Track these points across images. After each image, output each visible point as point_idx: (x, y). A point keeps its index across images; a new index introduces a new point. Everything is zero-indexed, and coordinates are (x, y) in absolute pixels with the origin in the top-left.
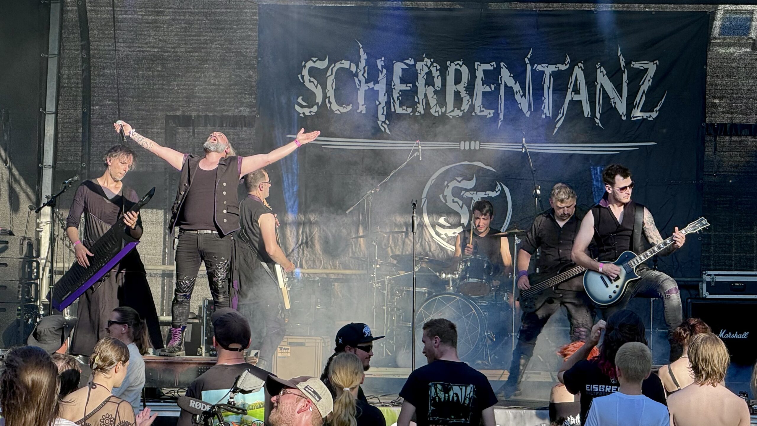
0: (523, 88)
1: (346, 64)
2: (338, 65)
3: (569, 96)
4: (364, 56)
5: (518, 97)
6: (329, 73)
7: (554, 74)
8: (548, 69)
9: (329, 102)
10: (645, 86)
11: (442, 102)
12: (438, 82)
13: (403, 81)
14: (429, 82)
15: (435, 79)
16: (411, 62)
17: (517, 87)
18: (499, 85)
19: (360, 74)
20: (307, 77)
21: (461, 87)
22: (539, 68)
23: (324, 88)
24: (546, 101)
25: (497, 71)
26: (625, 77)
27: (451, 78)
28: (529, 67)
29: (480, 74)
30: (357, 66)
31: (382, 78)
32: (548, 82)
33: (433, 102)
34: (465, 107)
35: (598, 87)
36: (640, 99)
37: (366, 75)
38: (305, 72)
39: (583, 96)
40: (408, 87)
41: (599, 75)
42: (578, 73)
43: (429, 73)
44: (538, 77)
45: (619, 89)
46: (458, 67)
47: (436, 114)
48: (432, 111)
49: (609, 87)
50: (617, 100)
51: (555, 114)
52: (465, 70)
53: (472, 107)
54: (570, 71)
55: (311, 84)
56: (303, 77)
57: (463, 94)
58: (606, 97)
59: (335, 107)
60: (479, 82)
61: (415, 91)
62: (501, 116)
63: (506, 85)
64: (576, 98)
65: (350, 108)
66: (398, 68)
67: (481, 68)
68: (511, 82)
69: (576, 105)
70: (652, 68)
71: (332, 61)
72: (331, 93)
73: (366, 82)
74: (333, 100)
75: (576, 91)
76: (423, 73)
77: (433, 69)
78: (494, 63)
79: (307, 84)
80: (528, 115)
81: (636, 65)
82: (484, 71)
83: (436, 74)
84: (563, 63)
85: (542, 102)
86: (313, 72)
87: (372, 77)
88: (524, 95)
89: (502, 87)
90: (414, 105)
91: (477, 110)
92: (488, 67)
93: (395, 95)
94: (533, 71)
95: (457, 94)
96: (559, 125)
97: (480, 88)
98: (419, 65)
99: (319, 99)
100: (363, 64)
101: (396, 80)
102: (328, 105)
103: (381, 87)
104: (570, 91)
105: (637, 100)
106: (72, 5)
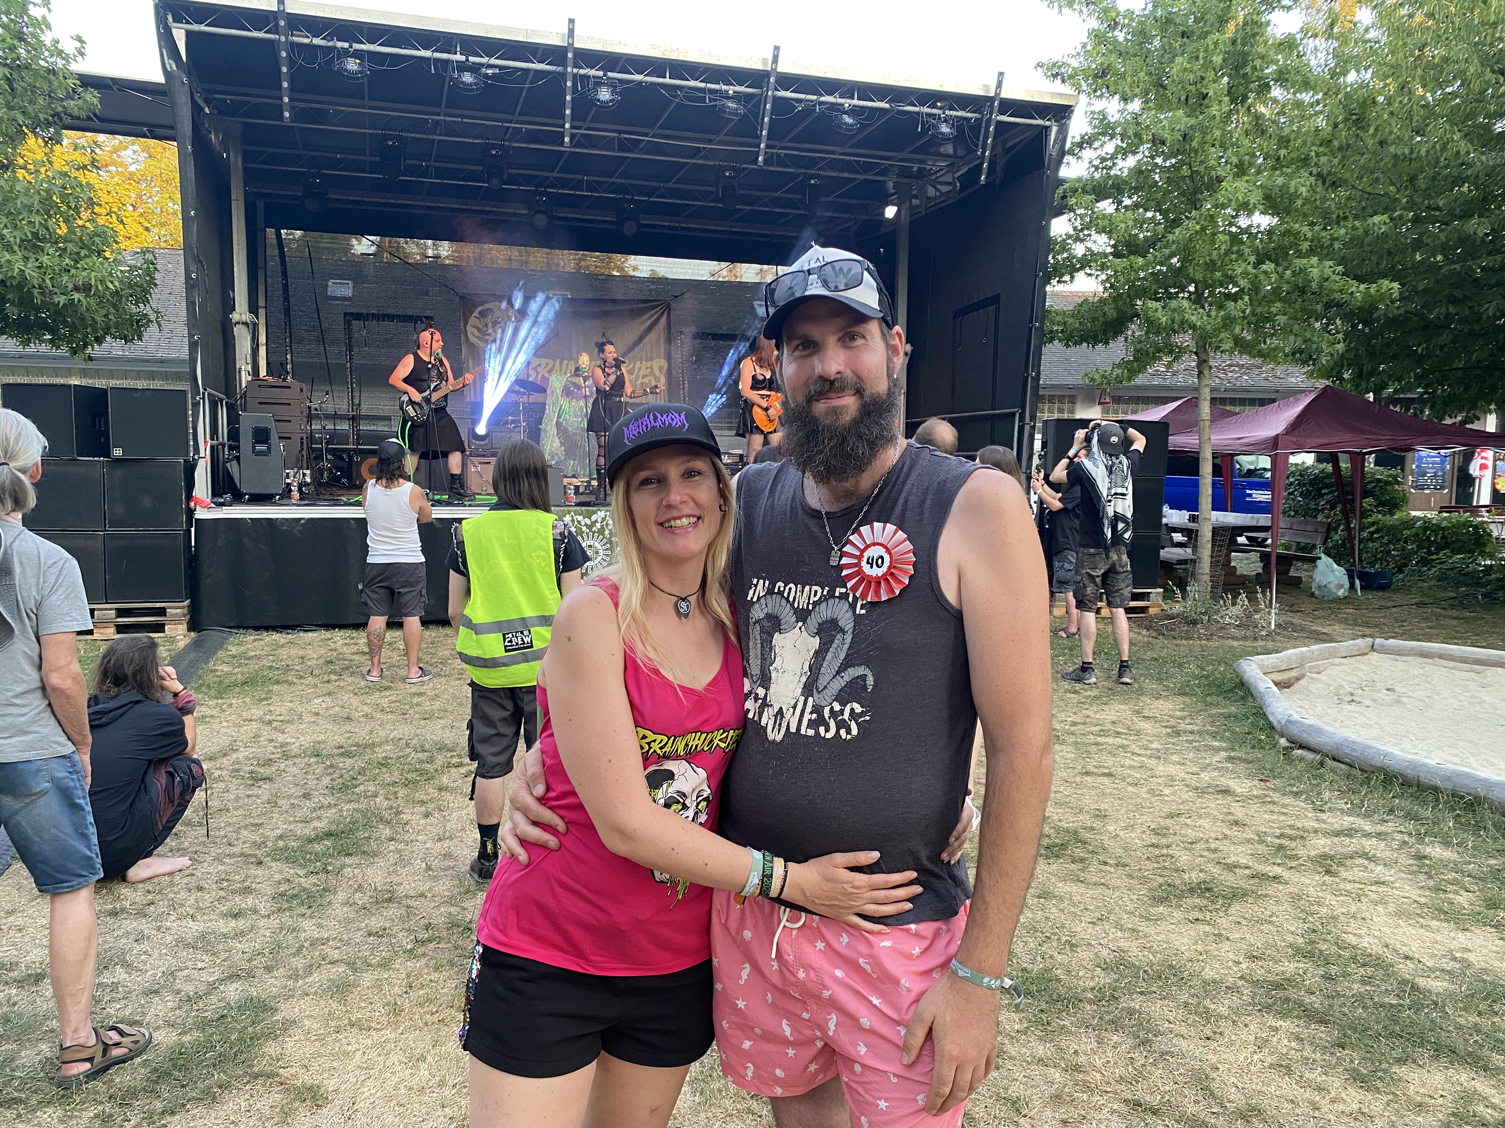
106: (270, 232)
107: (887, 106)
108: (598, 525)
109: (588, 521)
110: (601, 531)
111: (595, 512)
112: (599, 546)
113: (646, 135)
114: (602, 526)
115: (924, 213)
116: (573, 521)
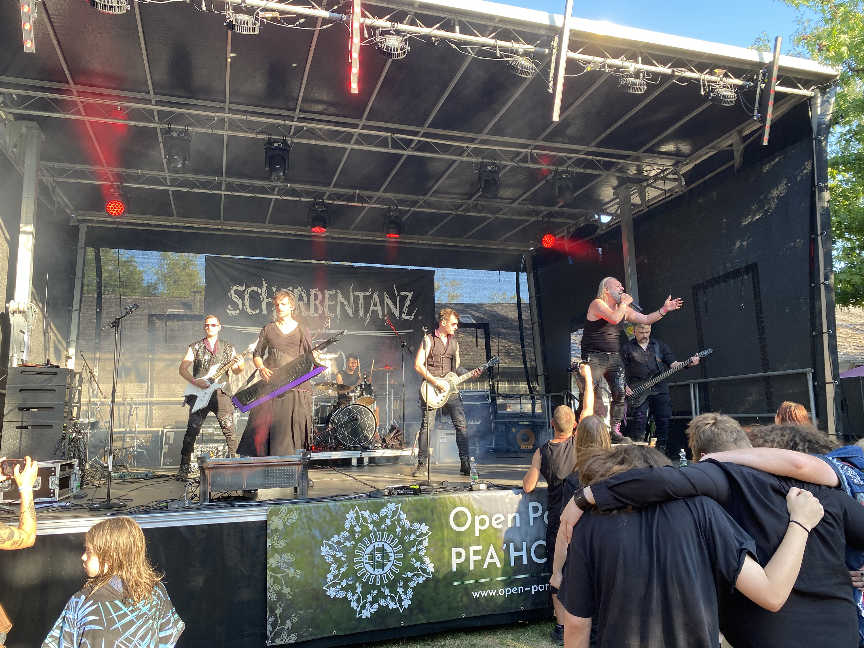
0: (349, 303)
1: (255, 289)
2: (251, 289)
3: (372, 308)
4: (265, 285)
5: (346, 308)
6: (246, 293)
7: (364, 296)
8: (361, 294)
9: (247, 309)
10: (407, 304)
11: (308, 309)
15: (304, 298)
17: (346, 303)
18: (337, 302)
19: (263, 294)
20: (233, 295)
21: (317, 302)
23: (243, 300)
24: (360, 310)
25: (336, 294)
26: (398, 299)
27: (312, 297)
28: (351, 293)
29: (327, 296)
30: (262, 290)
32: (361, 300)
33: (303, 309)
34: (320, 312)
35: (386, 303)
36: (406, 310)
37: (266, 295)
38: (232, 292)
39: (378, 308)
41: (386, 298)
42: (376, 296)
43: (301, 295)
44: (356, 298)
45: (395, 304)
46: (316, 292)
47: (305, 316)
48: (303, 314)
49: (391, 303)
50: (394, 310)
51: (365, 316)
52: (319, 293)
53: (323, 312)
54: (372, 296)
55: (235, 298)
56: (231, 295)
57: (319, 305)
58: (389, 309)
59: (249, 311)
60: (326, 300)
62: (339, 317)
63: (340, 302)
64: (375, 308)
65: (258, 311)
68: (343, 300)
69: (375, 312)
70: (410, 295)
71: (248, 287)
72: (247, 303)
73: (267, 298)
74: (248, 307)
75: (375, 305)
76: (298, 294)
77: (303, 293)
78: (334, 291)
79: (233, 298)
80: (352, 316)
81: (403, 293)
82: (329, 294)
83: (304, 295)
84: (368, 292)
85: (359, 310)
86: (236, 292)
88: (350, 307)
89: (339, 303)
91: (326, 314)
92: (331, 292)
94: (354, 295)
95: (315, 305)
96: (367, 322)
97: (327, 303)
100: (264, 289)
102: (246, 310)
104: (372, 305)
105: (404, 310)
106: (91, 252)
107: (669, 71)
108: (388, 522)
109: (376, 517)
110: (392, 529)
111: (383, 505)
112: (389, 549)
113: (416, 134)
114: (393, 522)
115: (646, 210)
116: (357, 518)
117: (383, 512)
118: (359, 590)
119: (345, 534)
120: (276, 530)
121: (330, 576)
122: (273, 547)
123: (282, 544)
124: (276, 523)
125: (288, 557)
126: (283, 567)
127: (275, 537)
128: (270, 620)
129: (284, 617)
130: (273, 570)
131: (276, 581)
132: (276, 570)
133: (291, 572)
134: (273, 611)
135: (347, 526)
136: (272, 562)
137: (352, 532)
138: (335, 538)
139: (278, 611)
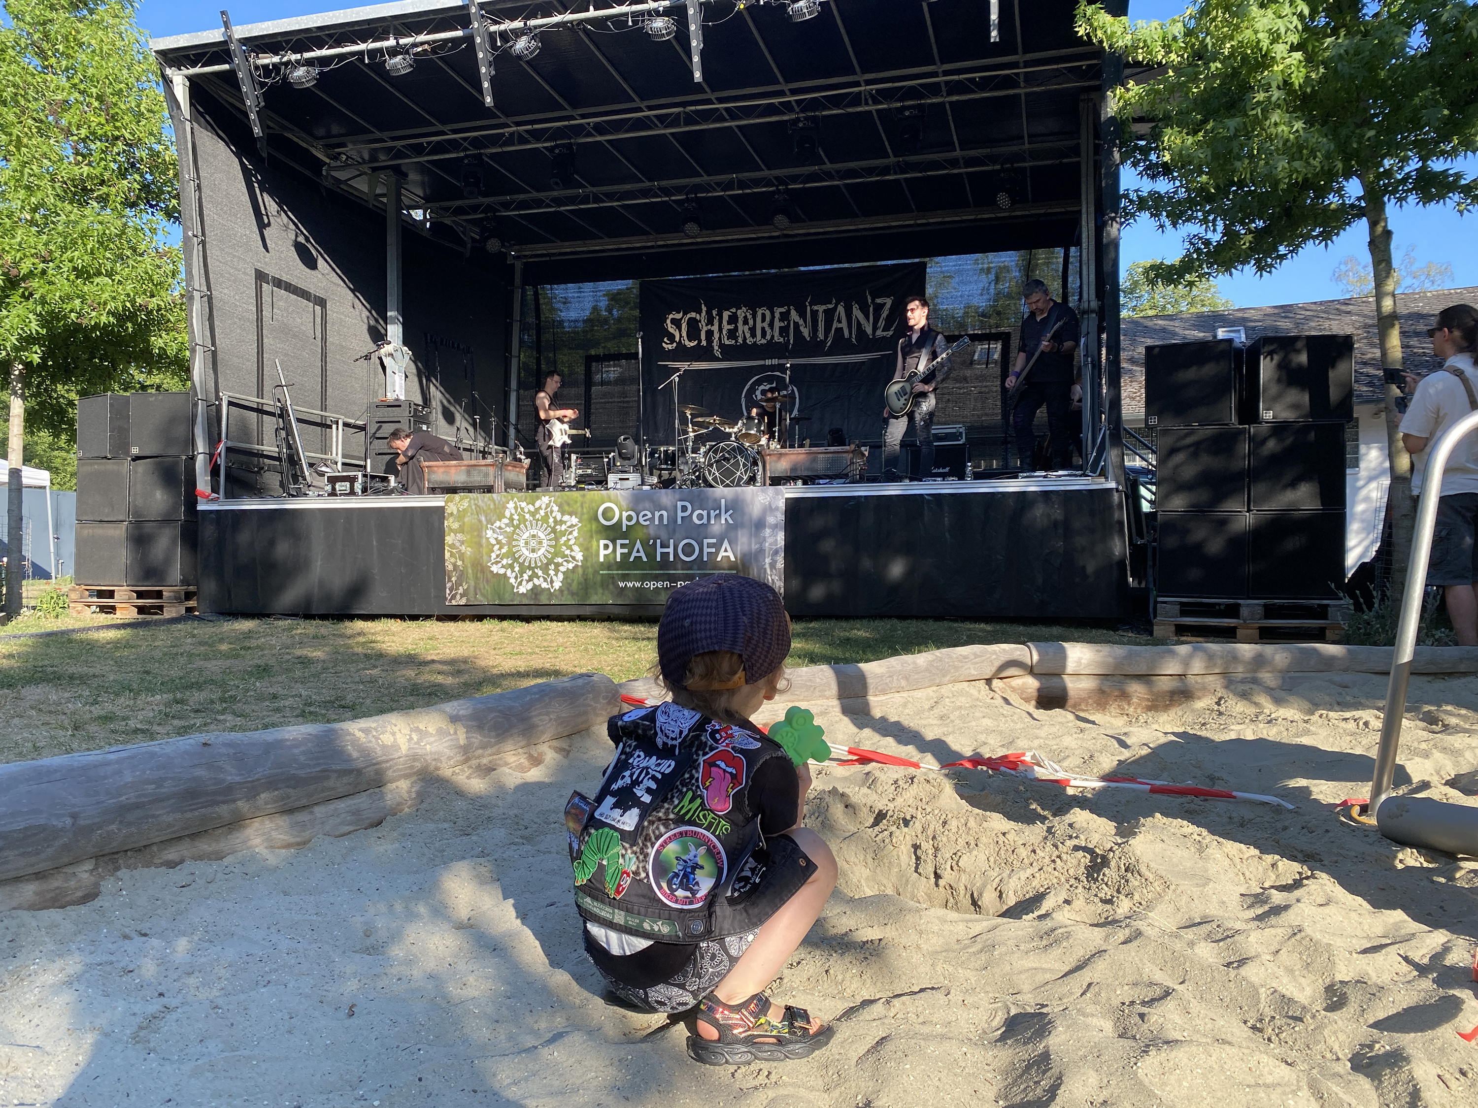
0: (805, 322)
1: (693, 315)
2: (689, 316)
3: (835, 325)
4: (704, 309)
5: (802, 328)
6: (683, 321)
7: (825, 311)
8: (821, 308)
9: (684, 340)
10: (885, 313)
11: (753, 335)
12: (751, 322)
13: (729, 323)
14: (746, 322)
15: (749, 320)
16: (734, 310)
17: (801, 322)
18: (790, 321)
19: (702, 321)
20: (669, 325)
21: (765, 325)
22: (815, 308)
23: (680, 331)
24: (820, 329)
25: (789, 312)
26: (871, 309)
27: (759, 319)
28: (808, 308)
30: (700, 316)
31: (716, 322)
32: (821, 317)
33: (748, 335)
34: (768, 337)
35: (854, 317)
36: (881, 323)
37: (706, 321)
38: (668, 321)
40: (732, 327)
41: (854, 310)
42: (841, 309)
43: (745, 317)
44: (814, 314)
45: (867, 318)
46: (763, 311)
47: (750, 343)
48: (748, 341)
49: (861, 317)
50: (866, 325)
51: (826, 337)
52: (768, 314)
53: (773, 337)
54: (835, 308)
55: (671, 329)
56: (666, 324)
57: (767, 329)
58: (859, 324)
59: (687, 343)
60: (776, 320)
61: (736, 328)
62: (792, 341)
63: (794, 321)
64: (840, 326)
65: (696, 342)
66: (726, 315)
67: (778, 311)
68: (797, 319)
69: (839, 330)
70: (889, 302)
71: (685, 314)
72: (684, 334)
73: (706, 325)
74: (686, 338)
75: (839, 321)
76: (742, 317)
77: (748, 314)
78: (786, 307)
79: (669, 329)
80: (809, 339)
81: (878, 301)
82: (780, 313)
83: (749, 317)
84: (831, 303)
85: (818, 330)
86: (673, 321)
87: (710, 322)
88: (806, 326)
89: (792, 322)
90: (735, 338)
91: (776, 338)
92: (783, 310)
93: (724, 332)
94: (811, 310)
95: (763, 329)
96: (828, 345)
97: (777, 324)
98: (739, 312)
99: (677, 339)
100: (704, 314)
101: (725, 322)
102: (683, 342)
103: (715, 328)
104: (835, 321)
105: (879, 325)
106: (528, 290)
108: (542, 512)
109: (532, 508)
110: (545, 519)
112: (543, 537)
114: (546, 513)
116: (516, 508)
117: (537, 504)
118: (517, 569)
119: (506, 521)
120: (452, 514)
121: (493, 555)
122: (449, 527)
123: (456, 526)
124: (451, 508)
125: (460, 536)
126: (458, 544)
127: (451, 519)
128: (448, 585)
129: (459, 584)
130: (449, 546)
131: (452, 555)
132: (452, 546)
133: (463, 548)
134: (450, 580)
135: (507, 514)
136: (449, 539)
137: (511, 519)
138: (498, 524)
139: (454, 579)
